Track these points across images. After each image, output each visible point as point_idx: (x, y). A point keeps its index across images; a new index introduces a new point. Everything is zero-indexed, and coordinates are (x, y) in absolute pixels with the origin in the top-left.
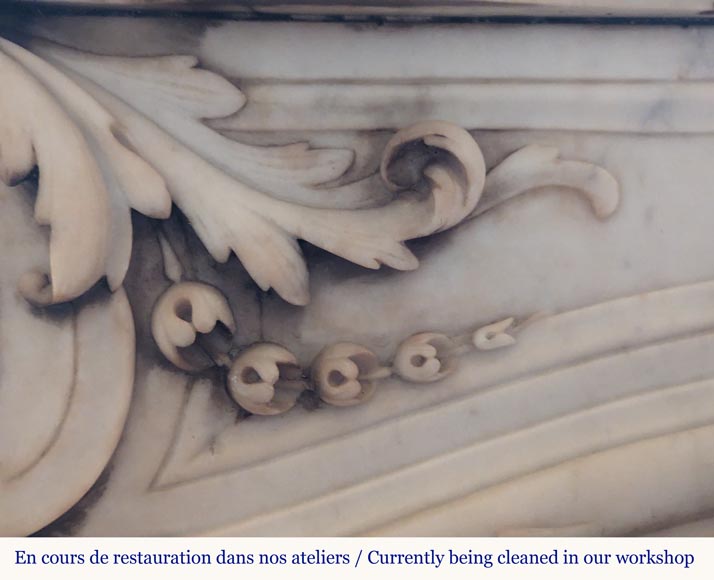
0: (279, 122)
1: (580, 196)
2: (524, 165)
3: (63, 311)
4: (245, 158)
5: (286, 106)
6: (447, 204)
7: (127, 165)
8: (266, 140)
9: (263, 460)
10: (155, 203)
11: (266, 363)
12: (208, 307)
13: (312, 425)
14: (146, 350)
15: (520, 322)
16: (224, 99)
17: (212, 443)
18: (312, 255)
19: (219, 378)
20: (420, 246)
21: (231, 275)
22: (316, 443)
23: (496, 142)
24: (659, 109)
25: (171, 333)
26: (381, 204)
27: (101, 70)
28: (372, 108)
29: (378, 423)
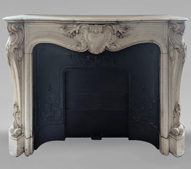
0: (121, 27)
1: (133, 29)
2: (130, 28)
3: (114, 34)
4: (120, 28)
5: (122, 26)
6: (128, 30)
7: (117, 29)
8: (121, 28)
9: (121, 40)
10: (118, 30)
11: (121, 36)
12: (119, 34)
13: (123, 39)
14: (117, 36)
15: (130, 34)
16: (119, 26)
17: (119, 40)
18: (123, 32)
19: (119, 37)
20: (127, 32)
21: (120, 33)
23: (129, 27)
24: (136, 26)
25: (118, 35)
26: (125, 30)
27: (116, 25)
28: (125, 26)
29: (125, 39)
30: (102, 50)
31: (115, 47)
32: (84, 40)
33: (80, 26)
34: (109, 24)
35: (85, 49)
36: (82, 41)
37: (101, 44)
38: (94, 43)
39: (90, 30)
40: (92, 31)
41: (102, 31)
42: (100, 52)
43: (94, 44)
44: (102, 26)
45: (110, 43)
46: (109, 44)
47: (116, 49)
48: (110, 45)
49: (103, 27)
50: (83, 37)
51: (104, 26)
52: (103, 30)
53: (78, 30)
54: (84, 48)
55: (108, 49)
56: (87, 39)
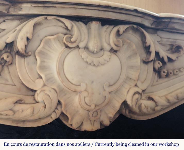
3: (148, 63)
5: (164, 41)
6: (182, 53)
9: (162, 83)
11: (165, 70)
12: (161, 64)
17: (157, 81)
18: (168, 58)
19: (159, 73)
22: (166, 82)
28: (171, 42)
29: (172, 79)
30: (111, 115)
31: (150, 103)
32: (50, 79)
33: (35, 25)
34: (135, 26)
35: (50, 116)
36: (37, 85)
37: (110, 93)
38: (86, 90)
39: (73, 40)
40: (82, 45)
41: (115, 48)
42: (101, 124)
43: (85, 94)
44: (116, 29)
45: (137, 89)
46: (135, 94)
47: (154, 110)
48: (137, 96)
49: (118, 31)
50: (43, 68)
51: (122, 28)
52: (118, 41)
53: (28, 39)
54: (47, 111)
55: (127, 112)
56: (59, 74)
